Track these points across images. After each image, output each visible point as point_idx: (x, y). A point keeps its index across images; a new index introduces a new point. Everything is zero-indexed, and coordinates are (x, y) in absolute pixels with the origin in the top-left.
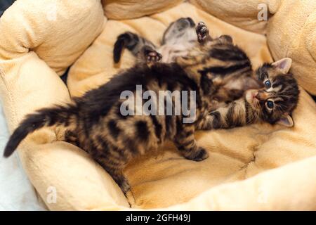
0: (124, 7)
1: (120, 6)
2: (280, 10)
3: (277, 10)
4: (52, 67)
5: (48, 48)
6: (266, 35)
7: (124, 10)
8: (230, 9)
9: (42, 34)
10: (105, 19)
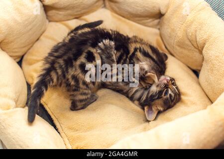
0: (61, 13)
1: (57, 12)
2: (168, 12)
3: (166, 12)
4: (11, 56)
5: (8, 43)
6: (159, 29)
7: (60, 14)
8: (134, 12)
9: (4, 33)
10: (47, 21)
